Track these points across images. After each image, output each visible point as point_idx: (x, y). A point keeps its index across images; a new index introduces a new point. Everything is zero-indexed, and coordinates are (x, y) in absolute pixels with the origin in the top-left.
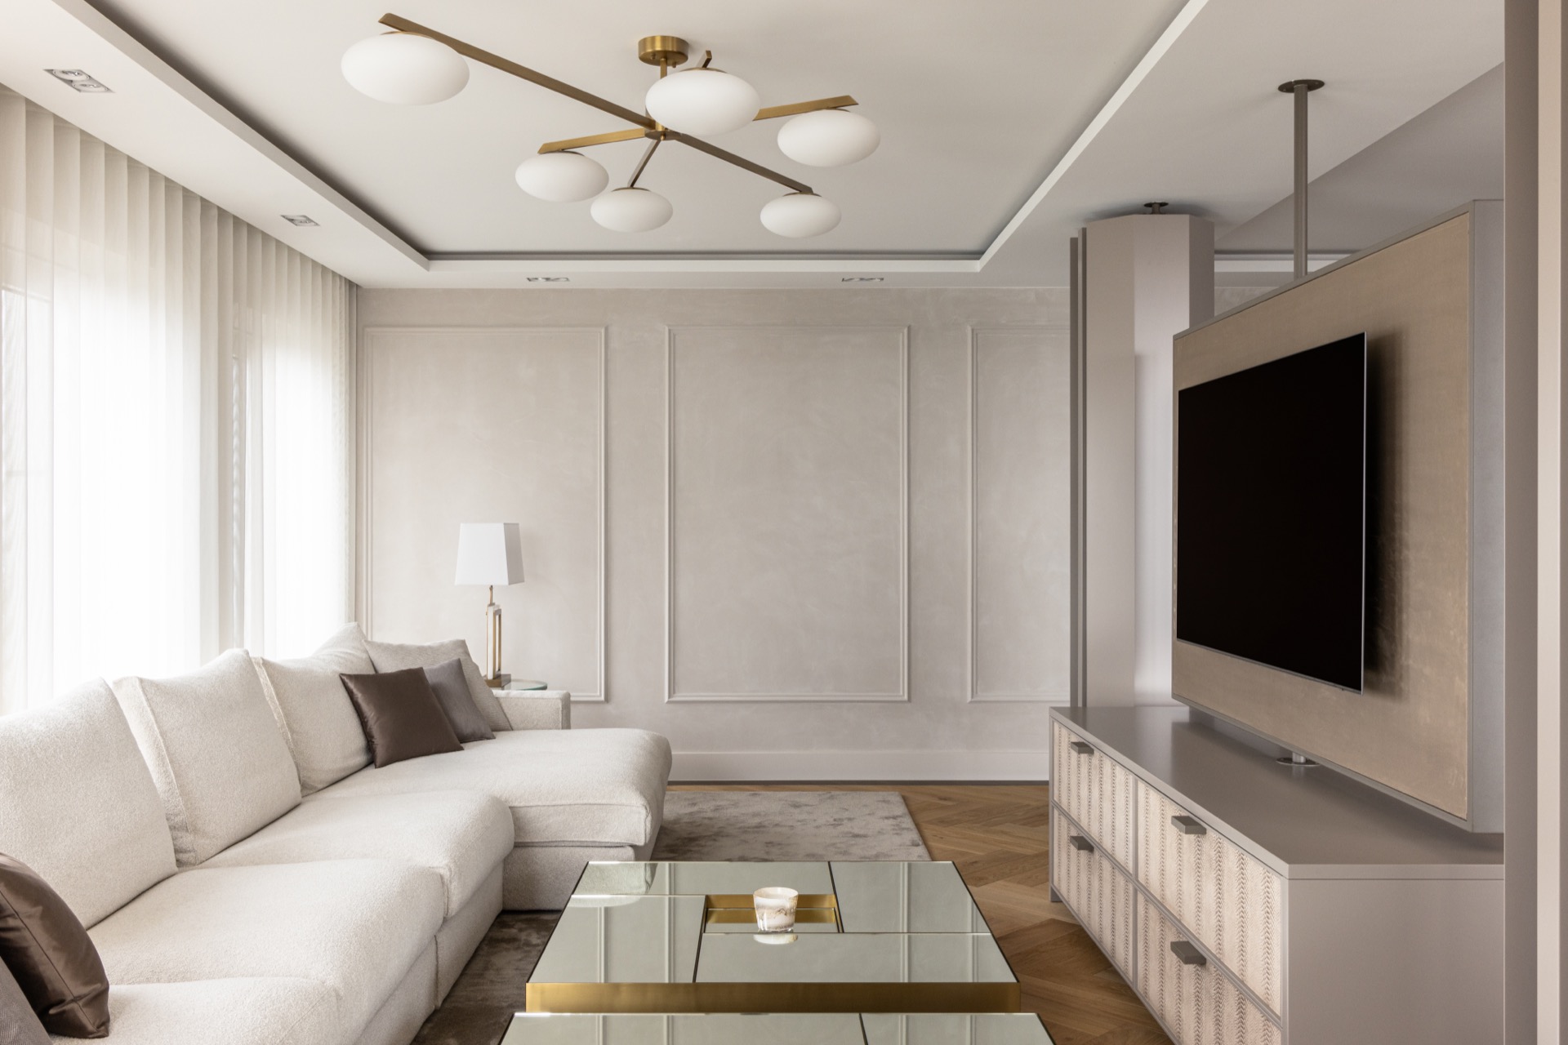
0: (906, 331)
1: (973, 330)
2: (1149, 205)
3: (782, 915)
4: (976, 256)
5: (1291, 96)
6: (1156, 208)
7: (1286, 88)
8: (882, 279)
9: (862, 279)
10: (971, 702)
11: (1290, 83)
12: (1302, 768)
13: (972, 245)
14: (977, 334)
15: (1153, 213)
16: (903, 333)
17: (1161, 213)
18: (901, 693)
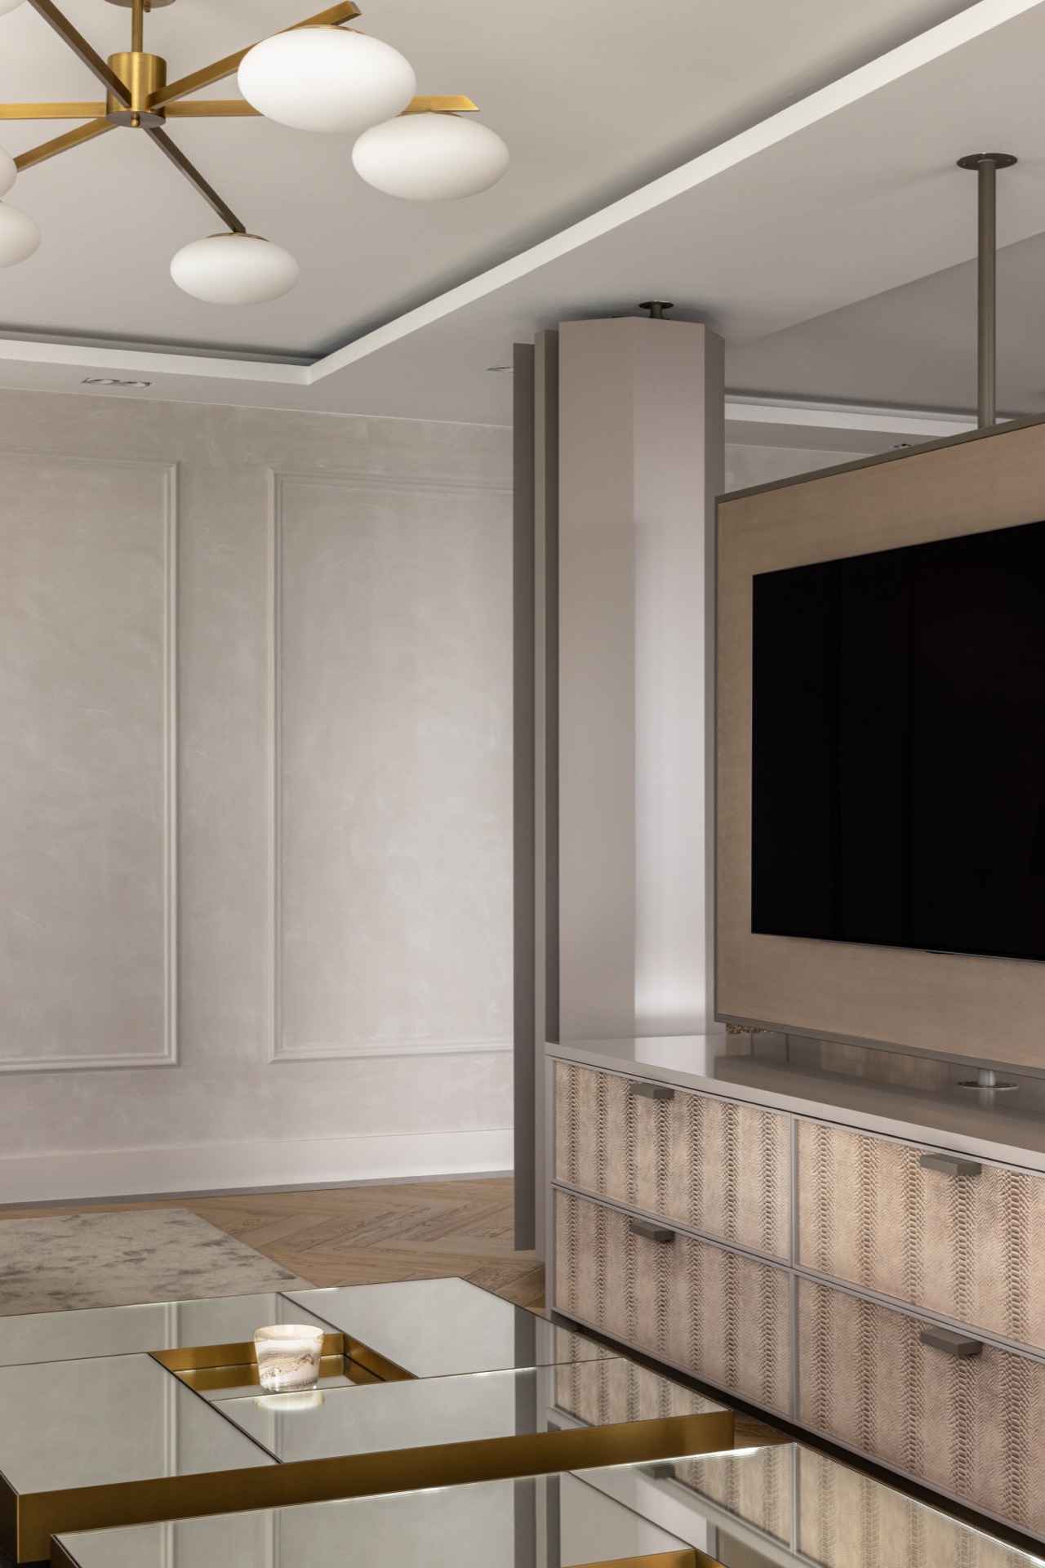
0: (173, 470)
1: (276, 475)
2: (647, 305)
3: (307, 1365)
4: (310, 360)
5: (975, 173)
6: (655, 309)
7: (967, 163)
8: (148, 384)
9: (116, 382)
10: (274, 1062)
11: (979, 156)
12: (992, 1093)
13: (304, 340)
14: (282, 483)
15: (652, 316)
16: (169, 473)
17: (662, 318)
18: (166, 1053)
